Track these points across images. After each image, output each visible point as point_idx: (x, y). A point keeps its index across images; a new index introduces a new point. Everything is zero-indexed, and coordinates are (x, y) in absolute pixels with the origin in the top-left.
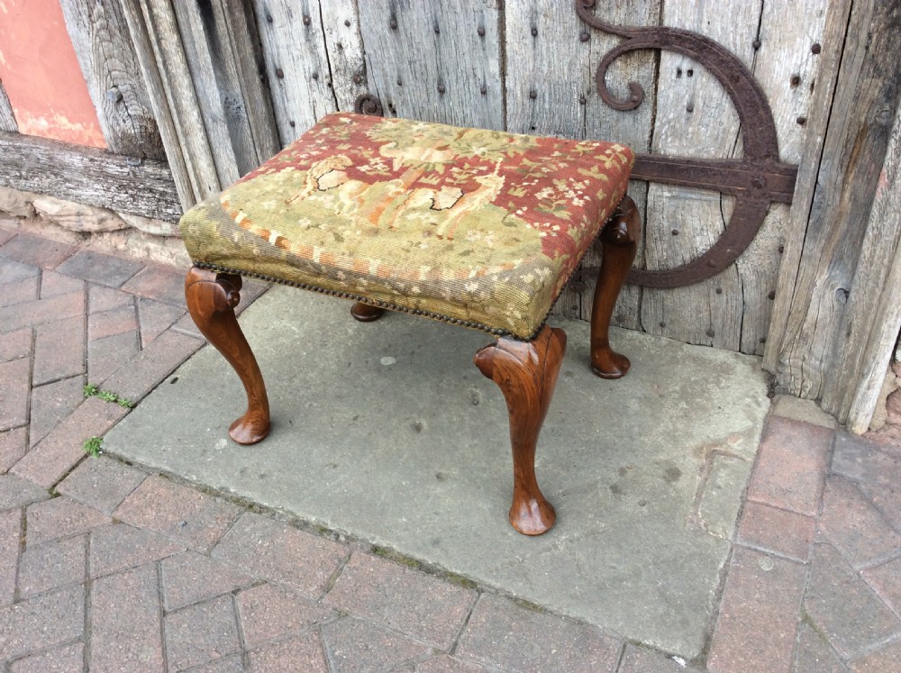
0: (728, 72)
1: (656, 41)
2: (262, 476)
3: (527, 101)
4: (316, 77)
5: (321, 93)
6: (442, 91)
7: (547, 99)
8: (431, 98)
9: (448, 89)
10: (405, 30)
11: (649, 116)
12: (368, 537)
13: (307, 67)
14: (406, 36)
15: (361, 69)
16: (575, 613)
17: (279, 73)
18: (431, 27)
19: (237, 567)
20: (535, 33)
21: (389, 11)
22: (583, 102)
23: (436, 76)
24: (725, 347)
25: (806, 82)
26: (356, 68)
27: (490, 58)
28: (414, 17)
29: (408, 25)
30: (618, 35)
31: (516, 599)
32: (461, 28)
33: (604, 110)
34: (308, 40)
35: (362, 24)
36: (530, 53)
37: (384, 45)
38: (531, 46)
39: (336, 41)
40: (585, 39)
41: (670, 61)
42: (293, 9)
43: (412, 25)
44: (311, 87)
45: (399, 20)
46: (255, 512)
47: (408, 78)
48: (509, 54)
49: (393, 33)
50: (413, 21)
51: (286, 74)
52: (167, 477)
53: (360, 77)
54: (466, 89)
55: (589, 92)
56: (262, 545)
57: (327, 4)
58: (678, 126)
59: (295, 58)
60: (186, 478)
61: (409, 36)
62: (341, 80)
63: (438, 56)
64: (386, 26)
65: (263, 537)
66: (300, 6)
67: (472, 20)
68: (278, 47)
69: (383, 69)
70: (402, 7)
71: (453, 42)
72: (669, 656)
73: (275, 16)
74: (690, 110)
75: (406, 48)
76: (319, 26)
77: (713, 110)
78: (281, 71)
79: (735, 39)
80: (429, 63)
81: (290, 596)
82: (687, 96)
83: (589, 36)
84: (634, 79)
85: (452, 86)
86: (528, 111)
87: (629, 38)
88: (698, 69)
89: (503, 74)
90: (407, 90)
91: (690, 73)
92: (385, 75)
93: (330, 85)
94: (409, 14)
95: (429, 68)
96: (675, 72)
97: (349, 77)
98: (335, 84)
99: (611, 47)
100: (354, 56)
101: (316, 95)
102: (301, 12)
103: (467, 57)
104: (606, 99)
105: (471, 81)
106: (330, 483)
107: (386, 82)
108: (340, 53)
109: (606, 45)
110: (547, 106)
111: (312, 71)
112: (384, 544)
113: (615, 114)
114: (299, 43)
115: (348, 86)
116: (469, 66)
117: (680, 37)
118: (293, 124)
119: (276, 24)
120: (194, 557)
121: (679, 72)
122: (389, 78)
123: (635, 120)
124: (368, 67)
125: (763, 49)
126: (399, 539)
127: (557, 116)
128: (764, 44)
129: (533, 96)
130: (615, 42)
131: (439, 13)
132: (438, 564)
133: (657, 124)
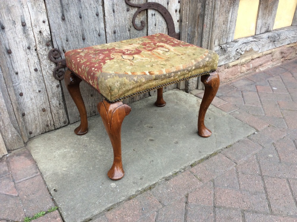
0: (164, 12)
1: (148, 7)
2: (141, 179)
3: (113, 35)
4: (29, 48)
5: (32, 54)
6: (84, 39)
7: (119, 32)
8: (80, 43)
9: (86, 38)
10: (68, 20)
11: (146, 30)
12: (188, 164)
13: (24, 45)
14: (69, 22)
15: (50, 39)
16: (237, 140)
17: (9, 51)
18: (78, 17)
19: (176, 200)
20: (114, 11)
21: (61, 14)
22: (129, 30)
23: (81, 34)
24: (169, 90)
25: (178, 10)
26: (48, 40)
27: (101, 23)
28: (72, 14)
29: (69, 17)
30: (137, 7)
31: (227, 147)
32: (89, 14)
33: (135, 31)
34: (25, 33)
35: (50, 20)
36: (113, 18)
37: (60, 27)
38: (113, 16)
39: (39, 30)
40: (128, 10)
41: (150, 12)
42: (16, 20)
43: (71, 17)
44: (26, 53)
45: (65, 16)
46: (154, 188)
47: (71, 38)
48: (106, 20)
49: (64, 22)
50: (71, 15)
51: (12, 51)
52: (112, 209)
53: (50, 42)
54: (93, 36)
55: (130, 27)
56: (170, 190)
57: (34, 15)
58: (153, 31)
59: (18, 42)
60: (121, 201)
61: (70, 21)
62: (41, 46)
63: (82, 26)
64: (60, 19)
65: (167, 189)
66: (20, 19)
67: (94, 11)
68: (8, 40)
69: (60, 37)
70: (66, 11)
71: (87, 20)
72: (254, 134)
73: (6, 25)
74: (155, 25)
75: (69, 26)
76: (30, 26)
77: (160, 24)
78: (10, 50)
79: (163, 3)
80: (78, 30)
81: (198, 189)
82: (154, 22)
83: (129, 9)
84: (142, 20)
85: (88, 36)
86: (114, 38)
87: (141, 7)
88: (156, 13)
89: (105, 27)
90: (70, 43)
91: (154, 14)
92: (61, 39)
93: (36, 50)
94: (69, 13)
95: (78, 32)
96: (151, 15)
97: (44, 44)
98: (38, 49)
99: (135, 11)
100: (47, 35)
101: (29, 56)
102: (20, 22)
103: (93, 25)
104: (136, 27)
105: (95, 32)
106: (159, 164)
107: (62, 42)
108: (40, 35)
109: (134, 11)
110: (119, 35)
111: (27, 46)
112: (193, 162)
113: (138, 32)
114: (19, 35)
115: (44, 48)
116: (93, 27)
117: (153, 4)
118: (17, 73)
119: (6, 30)
120: (162, 211)
121: (152, 15)
122: (63, 40)
123: (143, 32)
124: (53, 38)
125: (169, 4)
126: (194, 158)
127: (122, 37)
128: (169, 3)
129: (115, 33)
130: (136, 9)
131: (81, 11)
132: (207, 155)
133: (149, 31)
